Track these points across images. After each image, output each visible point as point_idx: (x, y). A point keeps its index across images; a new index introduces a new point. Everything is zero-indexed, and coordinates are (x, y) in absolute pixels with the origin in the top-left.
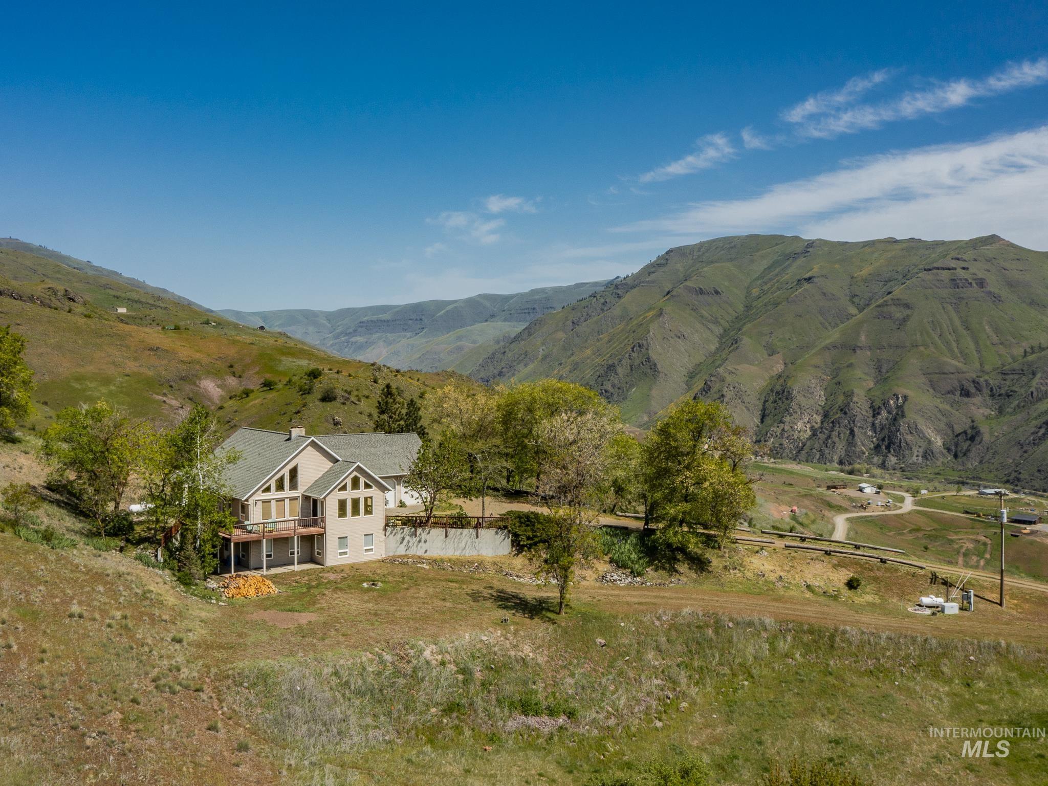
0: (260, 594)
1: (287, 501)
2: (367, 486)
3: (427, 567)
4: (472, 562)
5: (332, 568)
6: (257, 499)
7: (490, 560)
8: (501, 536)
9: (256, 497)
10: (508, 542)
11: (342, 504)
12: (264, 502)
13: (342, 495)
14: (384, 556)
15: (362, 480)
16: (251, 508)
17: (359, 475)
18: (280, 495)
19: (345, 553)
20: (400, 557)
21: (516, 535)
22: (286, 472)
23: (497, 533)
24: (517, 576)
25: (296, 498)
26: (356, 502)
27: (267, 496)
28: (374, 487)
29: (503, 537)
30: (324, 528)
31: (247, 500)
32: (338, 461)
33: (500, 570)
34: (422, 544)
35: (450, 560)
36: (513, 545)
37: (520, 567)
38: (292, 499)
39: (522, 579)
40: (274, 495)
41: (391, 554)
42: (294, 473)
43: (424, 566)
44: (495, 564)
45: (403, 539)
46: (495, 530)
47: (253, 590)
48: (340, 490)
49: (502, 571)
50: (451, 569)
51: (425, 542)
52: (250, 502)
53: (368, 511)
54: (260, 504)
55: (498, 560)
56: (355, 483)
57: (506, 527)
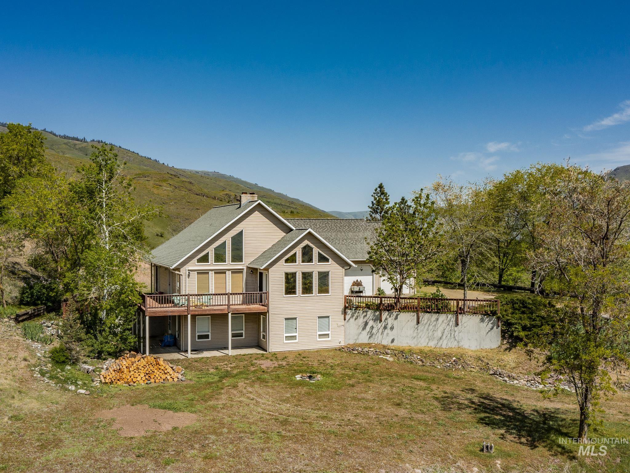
0: (152, 380)
1: (229, 274)
2: (322, 259)
3: (391, 359)
4: (449, 356)
5: (275, 354)
6: (190, 268)
7: (474, 354)
8: (487, 325)
9: (189, 267)
10: (497, 332)
11: (290, 279)
12: (200, 272)
13: (290, 268)
14: (343, 344)
15: (316, 251)
16: (183, 278)
17: (311, 245)
18: (220, 266)
19: (294, 337)
20: (360, 345)
21: (508, 324)
22: (228, 238)
23: (482, 320)
24: (509, 377)
25: (240, 271)
26: (307, 276)
27: (203, 266)
28: (330, 260)
29: (490, 325)
30: (267, 305)
31: (178, 269)
32: (292, 230)
33: (486, 368)
34: (388, 331)
35: (421, 352)
36: (503, 337)
37: (513, 365)
38: (235, 272)
39: (516, 382)
40: (212, 265)
41: (352, 342)
42: (238, 240)
43: (389, 358)
44: (479, 359)
45: (366, 324)
46: (480, 317)
47: (142, 375)
48: (287, 261)
49: (489, 369)
50: (420, 363)
51: (392, 328)
52: (183, 271)
53: (324, 288)
54: (194, 275)
55: (484, 354)
56: (307, 255)
57: (494, 313)
